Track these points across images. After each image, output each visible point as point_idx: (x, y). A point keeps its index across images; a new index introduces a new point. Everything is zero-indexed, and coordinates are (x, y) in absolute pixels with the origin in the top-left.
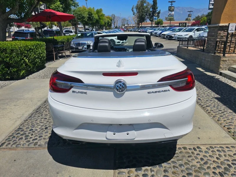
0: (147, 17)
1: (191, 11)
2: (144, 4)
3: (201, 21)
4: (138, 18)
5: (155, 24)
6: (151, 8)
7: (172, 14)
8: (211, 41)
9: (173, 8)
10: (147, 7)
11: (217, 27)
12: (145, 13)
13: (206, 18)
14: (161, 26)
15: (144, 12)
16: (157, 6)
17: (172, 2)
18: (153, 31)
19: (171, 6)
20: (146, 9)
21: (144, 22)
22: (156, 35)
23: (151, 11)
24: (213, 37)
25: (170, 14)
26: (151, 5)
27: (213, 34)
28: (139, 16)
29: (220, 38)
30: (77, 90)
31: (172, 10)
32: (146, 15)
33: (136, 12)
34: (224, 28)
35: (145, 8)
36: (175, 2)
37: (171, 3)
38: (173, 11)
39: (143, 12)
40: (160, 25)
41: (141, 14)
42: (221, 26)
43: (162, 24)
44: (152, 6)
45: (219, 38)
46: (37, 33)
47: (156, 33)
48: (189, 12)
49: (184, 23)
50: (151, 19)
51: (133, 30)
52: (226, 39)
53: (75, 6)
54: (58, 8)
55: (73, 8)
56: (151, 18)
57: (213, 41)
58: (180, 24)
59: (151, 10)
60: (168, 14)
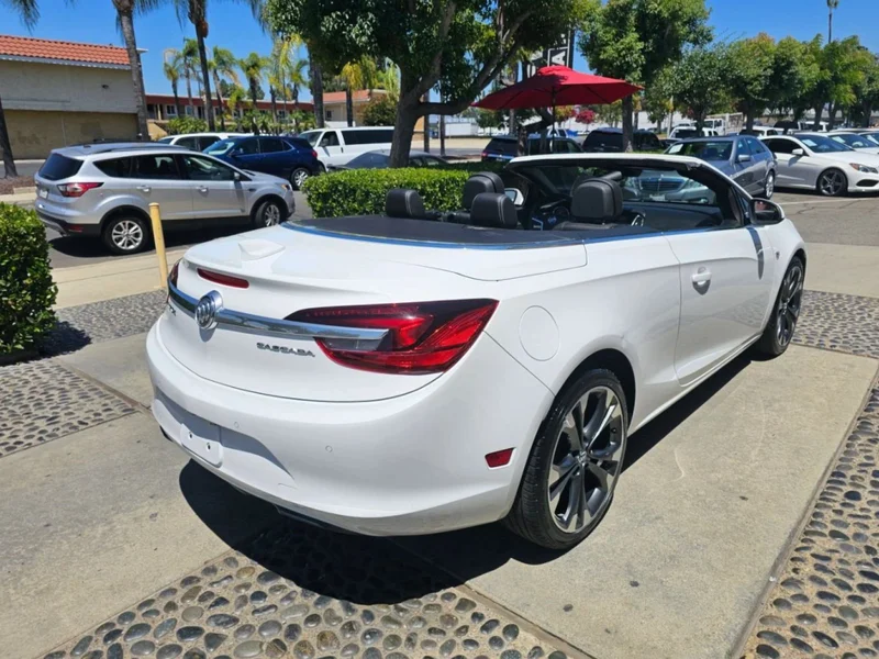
46: (521, 143)
53: (695, 42)
54: (624, 57)
55: (687, 49)
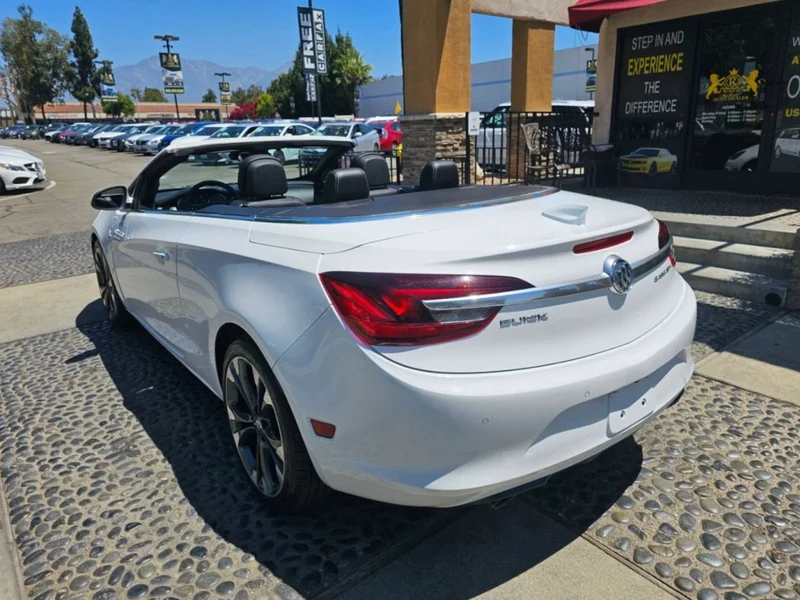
0: (59, 83)
1: (226, 74)
2: (37, 35)
3: (259, 107)
4: (18, 87)
5: (107, 112)
6: (69, 52)
7: (175, 78)
8: (417, 159)
9: (176, 61)
10: (49, 48)
11: (430, 121)
12: (49, 68)
13: (269, 98)
14: (130, 117)
15: (43, 66)
16: (94, 49)
17: (166, 38)
18: (125, 137)
19: (165, 51)
20: (49, 56)
21: (51, 101)
22: (143, 150)
23: (73, 65)
24: (424, 149)
25: (169, 79)
26: (68, 42)
27: (422, 139)
28: (24, 80)
29: (442, 151)
30: (516, 315)
31: (172, 65)
32: (55, 75)
33: (7, 63)
34: (447, 125)
35: (41, 50)
36: (177, 39)
37: (165, 43)
38: (179, 69)
39: (36, 65)
40: (126, 116)
41: (33, 72)
42: (439, 120)
43: (131, 111)
44: (72, 44)
45: (438, 151)
47: (144, 143)
48: (220, 75)
49: (210, 111)
50: (78, 93)
51: (12, 133)
52: (464, 153)
56: (76, 88)
57: (423, 160)
58: (197, 112)
59: (72, 59)
60: (164, 79)
